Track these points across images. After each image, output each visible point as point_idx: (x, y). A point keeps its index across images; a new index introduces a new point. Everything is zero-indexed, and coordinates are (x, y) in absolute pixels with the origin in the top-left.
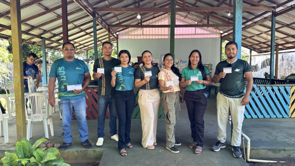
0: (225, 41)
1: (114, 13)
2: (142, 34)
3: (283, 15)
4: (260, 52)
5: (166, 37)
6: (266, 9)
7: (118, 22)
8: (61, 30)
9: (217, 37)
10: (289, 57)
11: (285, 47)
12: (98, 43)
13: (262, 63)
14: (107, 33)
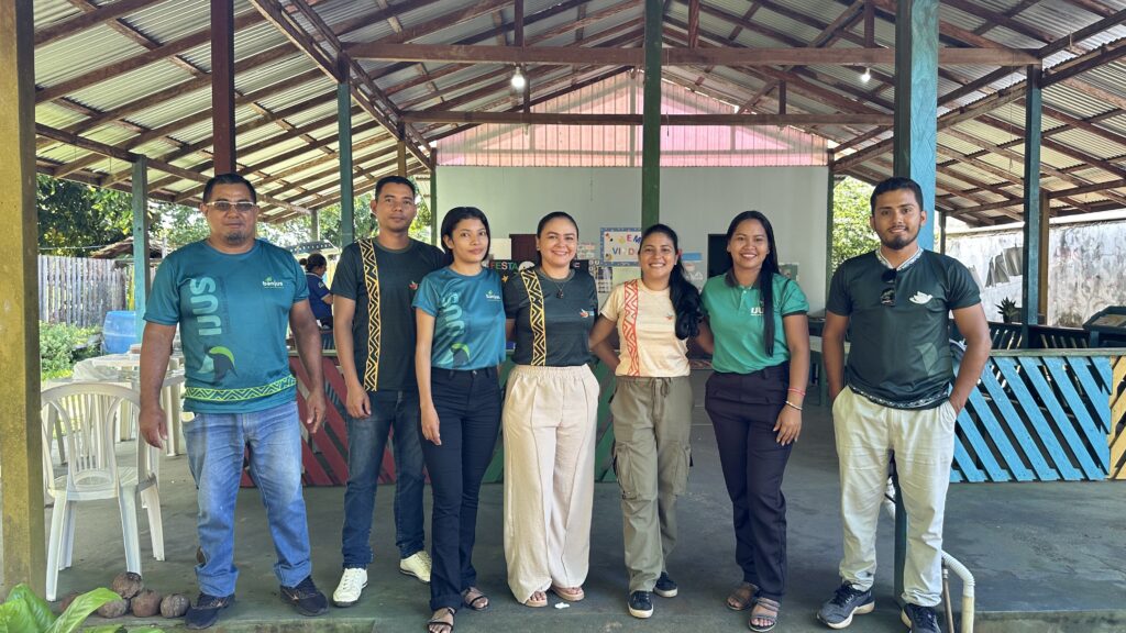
0: (844, 178)
1: (422, 64)
2: (527, 147)
3: (1070, 81)
4: (978, 221)
5: (622, 161)
6: (1006, 60)
7: (436, 101)
8: (205, 128)
9: (817, 162)
10: (1087, 243)
11: (1074, 203)
12: (356, 181)
13: (991, 264)
14: (393, 141)
